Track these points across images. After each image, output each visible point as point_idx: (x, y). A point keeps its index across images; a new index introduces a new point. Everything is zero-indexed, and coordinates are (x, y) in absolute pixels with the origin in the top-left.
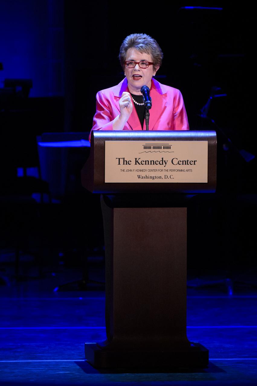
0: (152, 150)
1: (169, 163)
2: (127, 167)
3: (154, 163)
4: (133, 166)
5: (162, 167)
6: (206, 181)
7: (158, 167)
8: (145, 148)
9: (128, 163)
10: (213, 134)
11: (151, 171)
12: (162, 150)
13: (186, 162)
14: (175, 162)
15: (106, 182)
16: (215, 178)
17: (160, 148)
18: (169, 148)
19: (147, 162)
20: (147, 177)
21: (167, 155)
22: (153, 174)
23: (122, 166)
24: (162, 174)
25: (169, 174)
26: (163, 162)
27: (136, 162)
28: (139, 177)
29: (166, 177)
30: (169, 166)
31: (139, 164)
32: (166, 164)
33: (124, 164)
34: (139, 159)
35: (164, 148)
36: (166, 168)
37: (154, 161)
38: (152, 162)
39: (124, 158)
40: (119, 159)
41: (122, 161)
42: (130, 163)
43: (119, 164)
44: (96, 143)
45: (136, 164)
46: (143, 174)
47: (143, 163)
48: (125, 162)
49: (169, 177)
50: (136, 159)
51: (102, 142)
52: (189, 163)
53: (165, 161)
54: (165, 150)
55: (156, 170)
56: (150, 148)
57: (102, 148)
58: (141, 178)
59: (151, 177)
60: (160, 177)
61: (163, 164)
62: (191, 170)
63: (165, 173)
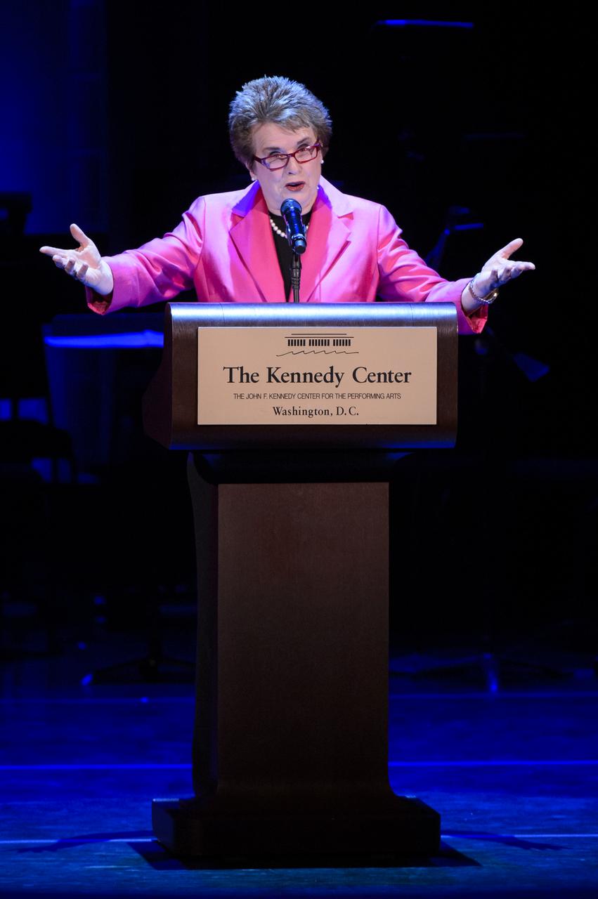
0: (307, 348)
1: (348, 378)
2: (248, 388)
3: (313, 378)
4: (263, 386)
5: (329, 388)
7: (322, 388)
8: (291, 343)
9: (250, 378)
10: (450, 311)
11: (304, 396)
12: (331, 348)
13: (387, 377)
14: (361, 375)
15: (200, 422)
16: (453, 414)
17: (327, 343)
18: (348, 343)
19: (295, 377)
20: (295, 412)
21: (342, 361)
22: (309, 405)
23: (238, 387)
24: (331, 405)
25: (346, 404)
26: (333, 376)
27: (271, 375)
28: (277, 411)
29: (341, 411)
30: (348, 385)
31: (278, 381)
32: (339, 380)
33: (242, 381)
34: (278, 368)
35: (336, 343)
36: (340, 390)
37: (311, 374)
38: (308, 376)
39: (242, 368)
40: (231, 369)
41: (236, 374)
42: (255, 378)
43: (231, 381)
44: (175, 331)
45: (270, 381)
46: (286, 405)
47: (285, 379)
48: (245, 376)
49: (346, 411)
50: (270, 369)
51: (192, 330)
52: (393, 379)
53: (337, 374)
54: (339, 348)
55: (318, 396)
56: (302, 343)
57: (191, 344)
58: (281, 414)
59: (305, 412)
60: (327, 412)
61: (332, 381)
62: (398, 396)
63: (339, 402)
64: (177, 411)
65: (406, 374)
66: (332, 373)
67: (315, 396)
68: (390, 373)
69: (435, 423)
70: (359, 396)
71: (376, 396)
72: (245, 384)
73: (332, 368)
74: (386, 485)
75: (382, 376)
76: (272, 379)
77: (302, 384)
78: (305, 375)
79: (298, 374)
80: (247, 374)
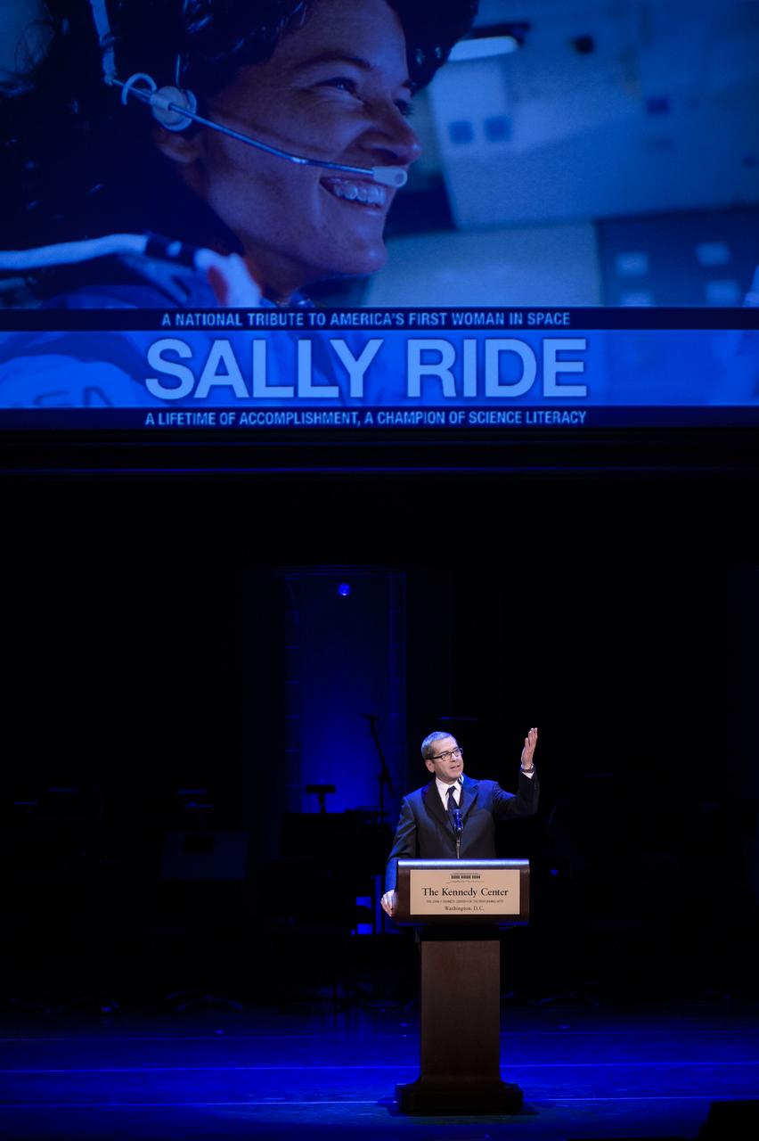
0: (460, 879)
1: (479, 893)
2: (434, 898)
3: (463, 893)
4: (440, 896)
5: (471, 898)
6: (518, 912)
7: (467, 897)
8: (452, 877)
9: (434, 893)
10: (526, 862)
11: (459, 901)
12: (472, 879)
13: (497, 893)
14: (485, 892)
15: (413, 911)
16: (528, 910)
17: (469, 877)
18: (479, 877)
19: (455, 893)
20: (455, 909)
21: (477, 886)
22: (461, 905)
23: (429, 897)
24: (471, 905)
25: (478, 905)
27: (444, 892)
28: (447, 908)
29: (475, 908)
30: (479, 896)
31: (447, 895)
32: (475, 894)
33: (431, 895)
34: (447, 889)
35: (474, 877)
36: (475, 899)
37: (462, 891)
39: (431, 889)
40: (426, 889)
41: (428, 891)
42: (437, 893)
43: (426, 895)
45: (443, 894)
46: (451, 905)
47: (451, 893)
48: (432, 892)
49: (479, 908)
50: (444, 889)
51: (407, 872)
52: (500, 894)
54: (475, 880)
55: (465, 901)
56: (458, 877)
57: (408, 877)
58: (449, 909)
59: (460, 909)
60: (469, 909)
61: (471, 895)
62: (502, 901)
63: (475, 904)
65: (506, 892)
68: (499, 891)
69: (519, 914)
70: (484, 901)
71: (492, 901)
73: (472, 889)
74: (498, 942)
75: (495, 893)
76: (445, 894)
77: (458, 896)
78: (460, 892)
79: (456, 891)
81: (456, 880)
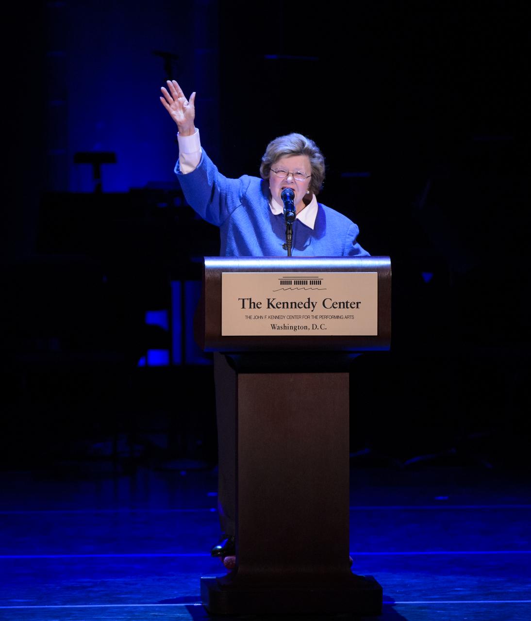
0: (293, 286)
1: (319, 305)
2: (255, 312)
3: (296, 305)
4: (264, 310)
5: (308, 312)
6: (375, 333)
7: (303, 312)
8: (282, 283)
9: (256, 306)
10: (386, 262)
11: (291, 317)
12: (308, 286)
13: (345, 305)
14: (328, 304)
15: (223, 334)
16: (388, 329)
17: (305, 283)
18: (319, 283)
19: (285, 305)
20: (285, 327)
21: (316, 294)
22: (294, 323)
23: (248, 311)
24: (309, 323)
25: (319, 322)
26: (310, 304)
27: (269, 304)
28: (273, 327)
29: (314, 327)
30: (319, 310)
31: (274, 307)
32: (314, 307)
33: (250, 307)
34: (274, 299)
35: (311, 283)
36: (314, 313)
37: (295, 303)
38: (294, 304)
39: (250, 299)
40: (243, 300)
41: (247, 303)
42: (259, 306)
43: (243, 307)
44: (207, 275)
45: (269, 307)
46: (279, 323)
47: (279, 306)
48: (252, 304)
49: (319, 327)
50: (269, 300)
51: (218, 275)
52: (349, 306)
53: (312, 303)
54: (314, 286)
55: (300, 317)
56: (290, 283)
57: (218, 284)
58: (276, 328)
59: (291, 327)
60: (306, 327)
61: (309, 307)
62: (352, 317)
63: (315, 321)
64: (209, 327)
65: (358, 303)
66: (309, 302)
67: (298, 317)
68: (347, 302)
69: (377, 335)
70: (327, 317)
71: (338, 317)
72: (252, 309)
73: (309, 299)
74: (347, 375)
75: (342, 304)
76: (270, 306)
77: (290, 309)
78: (292, 303)
79: (287, 303)
80: (254, 303)
81: (286, 286)
